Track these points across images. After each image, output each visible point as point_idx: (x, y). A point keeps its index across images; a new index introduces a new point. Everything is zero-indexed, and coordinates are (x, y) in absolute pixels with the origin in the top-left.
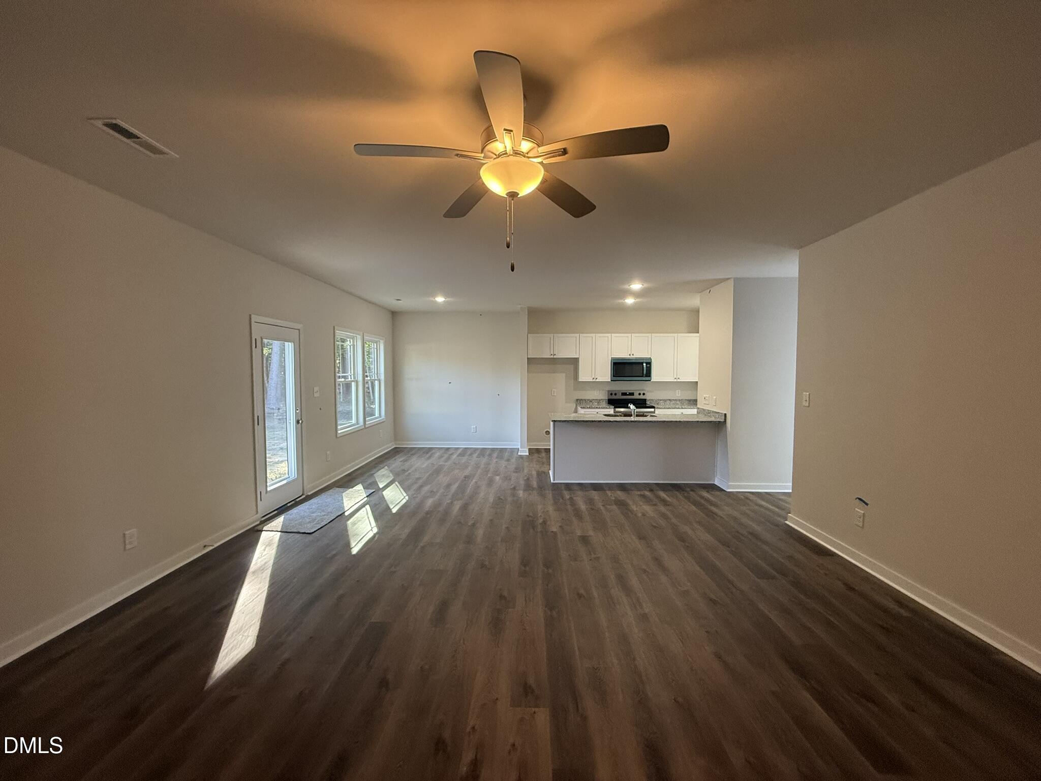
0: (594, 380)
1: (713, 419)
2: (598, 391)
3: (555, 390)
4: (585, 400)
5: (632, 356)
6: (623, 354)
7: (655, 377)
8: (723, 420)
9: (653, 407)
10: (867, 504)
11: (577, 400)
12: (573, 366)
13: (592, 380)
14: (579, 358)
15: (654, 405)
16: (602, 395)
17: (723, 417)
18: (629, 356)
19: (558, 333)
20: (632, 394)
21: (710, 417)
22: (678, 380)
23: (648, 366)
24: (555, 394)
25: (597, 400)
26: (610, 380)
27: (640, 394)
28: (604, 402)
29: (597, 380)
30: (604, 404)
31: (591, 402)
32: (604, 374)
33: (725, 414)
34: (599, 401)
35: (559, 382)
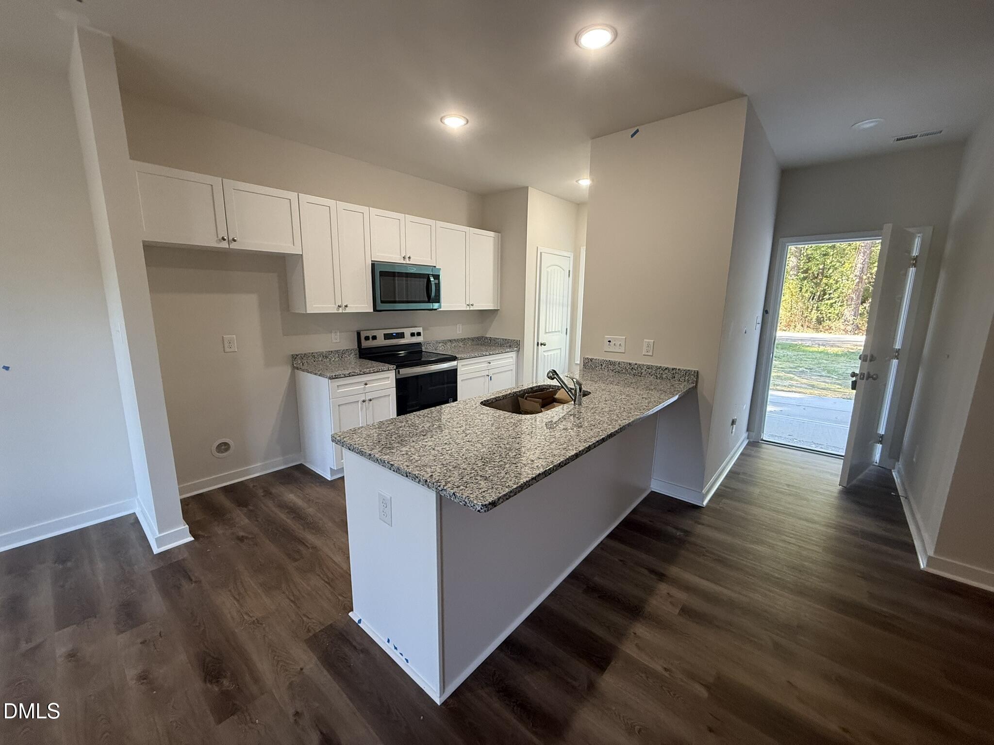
0: (340, 311)
2: (340, 335)
3: (234, 337)
4: (312, 354)
5: (408, 260)
6: (392, 256)
7: (444, 303)
8: (695, 383)
13: (336, 311)
14: (302, 255)
17: (694, 378)
18: (403, 261)
19: (232, 179)
22: (472, 308)
23: (437, 281)
24: (236, 349)
26: (372, 311)
27: (412, 335)
28: (352, 356)
29: (348, 310)
30: (352, 359)
32: (359, 298)
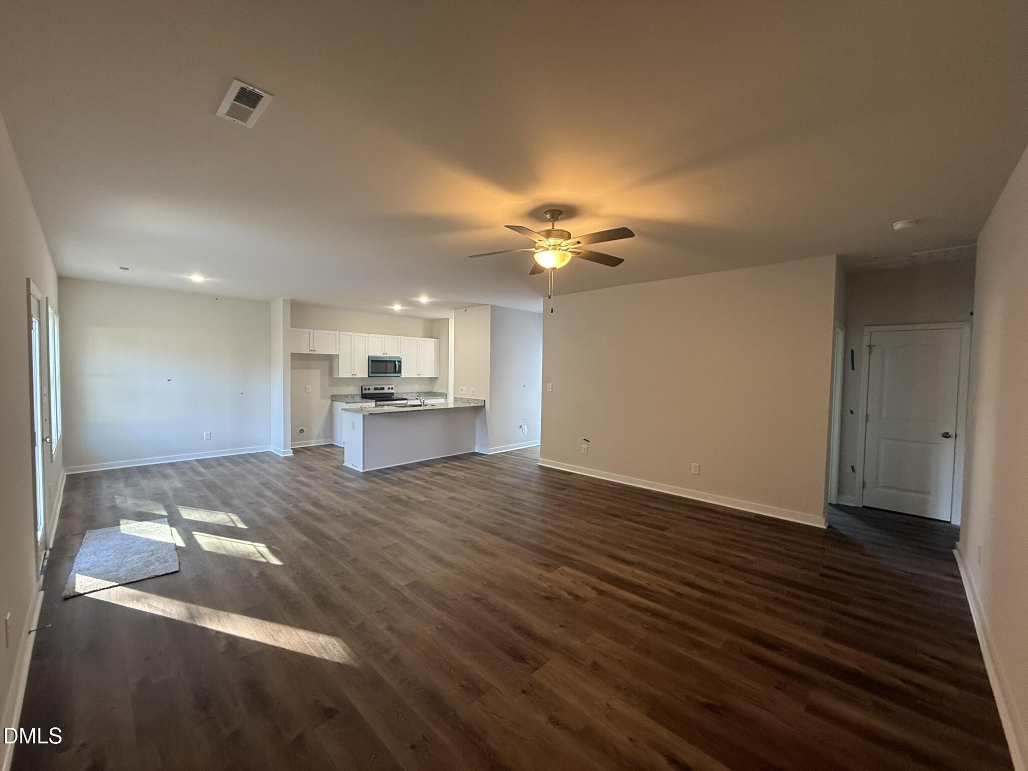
0: (353, 377)
1: (472, 405)
2: (352, 387)
3: (310, 387)
4: (340, 395)
5: (385, 355)
6: (378, 353)
7: (404, 374)
8: (483, 405)
9: (406, 399)
10: (589, 441)
11: (332, 396)
12: (328, 362)
13: (351, 377)
14: (339, 355)
15: (406, 398)
16: (354, 390)
17: (483, 403)
18: (383, 355)
19: (318, 329)
20: (383, 389)
21: (470, 403)
22: (421, 376)
23: (399, 364)
24: (310, 391)
25: (351, 395)
26: (367, 376)
27: (389, 388)
28: (358, 397)
29: (356, 376)
30: (358, 399)
31: (346, 397)
32: (362, 371)
33: (485, 401)
34: (353, 396)
35: (315, 377)
